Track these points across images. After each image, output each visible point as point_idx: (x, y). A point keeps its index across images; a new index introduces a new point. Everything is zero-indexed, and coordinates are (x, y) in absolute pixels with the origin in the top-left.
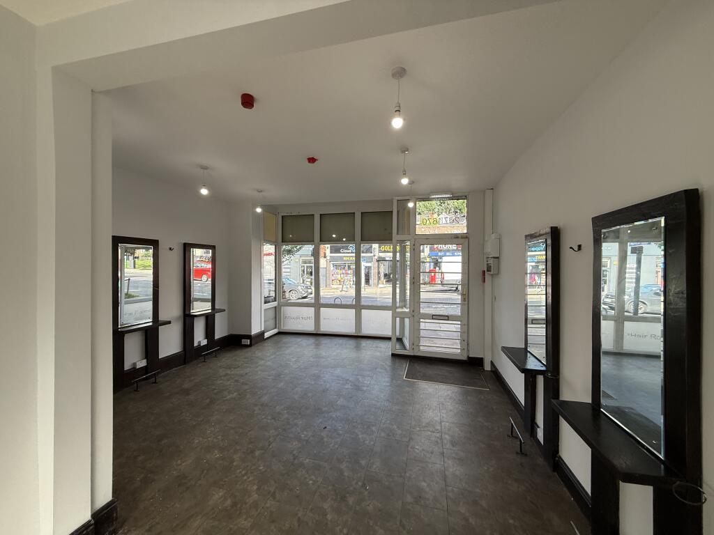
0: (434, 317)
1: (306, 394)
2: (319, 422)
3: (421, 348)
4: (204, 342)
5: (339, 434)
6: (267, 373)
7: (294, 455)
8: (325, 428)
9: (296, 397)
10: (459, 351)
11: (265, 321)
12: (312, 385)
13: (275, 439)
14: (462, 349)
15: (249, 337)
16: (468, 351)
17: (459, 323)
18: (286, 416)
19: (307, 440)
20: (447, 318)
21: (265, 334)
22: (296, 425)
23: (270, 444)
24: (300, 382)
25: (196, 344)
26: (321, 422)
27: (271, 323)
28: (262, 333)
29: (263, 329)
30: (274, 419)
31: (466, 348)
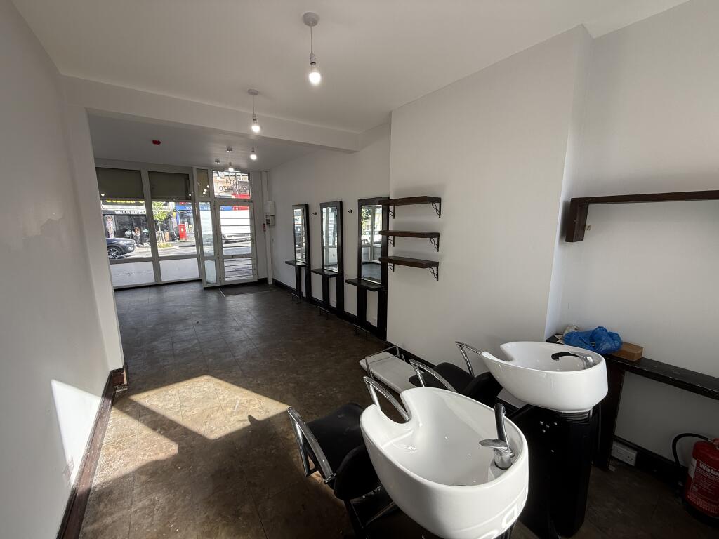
0: (234, 257)
3: (226, 279)
10: (252, 276)
16: (258, 275)
17: (251, 258)
20: (243, 256)
31: (256, 273)
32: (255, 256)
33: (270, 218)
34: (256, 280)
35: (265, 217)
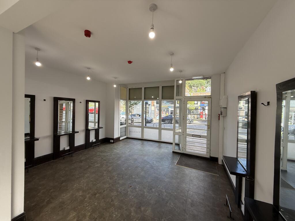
0: (193, 136)
1: (128, 168)
2: (129, 183)
3: (187, 150)
4: (94, 140)
5: (136, 191)
6: (115, 156)
7: (112, 199)
8: (131, 186)
9: (123, 169)
10: (206, 153)
11: (120, 133)
12: (132, 163)
13: (107, 189)
14: (207, 152)
15: (113, 139)
16: (210, 153)
17: (206, 139)
18: (116, 178)
19: (120, 192)
20: (200, 136)
21: (120, 138)
22: (119, 183)
23: (104, 191)
24: (127, 162)
25: (91, 141)
26: (130, 183)
27: (124, 133)
28: (119, 138)
29: (119, 136)
30: (110, 179)
31: (209, 151)
32: (209, 138)
33: (222, 110)
34: (208, 157)
35: (220, 109)
